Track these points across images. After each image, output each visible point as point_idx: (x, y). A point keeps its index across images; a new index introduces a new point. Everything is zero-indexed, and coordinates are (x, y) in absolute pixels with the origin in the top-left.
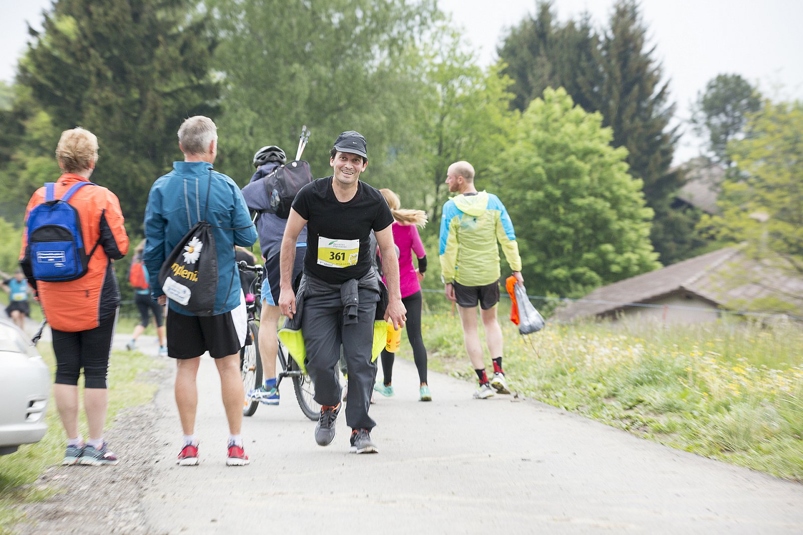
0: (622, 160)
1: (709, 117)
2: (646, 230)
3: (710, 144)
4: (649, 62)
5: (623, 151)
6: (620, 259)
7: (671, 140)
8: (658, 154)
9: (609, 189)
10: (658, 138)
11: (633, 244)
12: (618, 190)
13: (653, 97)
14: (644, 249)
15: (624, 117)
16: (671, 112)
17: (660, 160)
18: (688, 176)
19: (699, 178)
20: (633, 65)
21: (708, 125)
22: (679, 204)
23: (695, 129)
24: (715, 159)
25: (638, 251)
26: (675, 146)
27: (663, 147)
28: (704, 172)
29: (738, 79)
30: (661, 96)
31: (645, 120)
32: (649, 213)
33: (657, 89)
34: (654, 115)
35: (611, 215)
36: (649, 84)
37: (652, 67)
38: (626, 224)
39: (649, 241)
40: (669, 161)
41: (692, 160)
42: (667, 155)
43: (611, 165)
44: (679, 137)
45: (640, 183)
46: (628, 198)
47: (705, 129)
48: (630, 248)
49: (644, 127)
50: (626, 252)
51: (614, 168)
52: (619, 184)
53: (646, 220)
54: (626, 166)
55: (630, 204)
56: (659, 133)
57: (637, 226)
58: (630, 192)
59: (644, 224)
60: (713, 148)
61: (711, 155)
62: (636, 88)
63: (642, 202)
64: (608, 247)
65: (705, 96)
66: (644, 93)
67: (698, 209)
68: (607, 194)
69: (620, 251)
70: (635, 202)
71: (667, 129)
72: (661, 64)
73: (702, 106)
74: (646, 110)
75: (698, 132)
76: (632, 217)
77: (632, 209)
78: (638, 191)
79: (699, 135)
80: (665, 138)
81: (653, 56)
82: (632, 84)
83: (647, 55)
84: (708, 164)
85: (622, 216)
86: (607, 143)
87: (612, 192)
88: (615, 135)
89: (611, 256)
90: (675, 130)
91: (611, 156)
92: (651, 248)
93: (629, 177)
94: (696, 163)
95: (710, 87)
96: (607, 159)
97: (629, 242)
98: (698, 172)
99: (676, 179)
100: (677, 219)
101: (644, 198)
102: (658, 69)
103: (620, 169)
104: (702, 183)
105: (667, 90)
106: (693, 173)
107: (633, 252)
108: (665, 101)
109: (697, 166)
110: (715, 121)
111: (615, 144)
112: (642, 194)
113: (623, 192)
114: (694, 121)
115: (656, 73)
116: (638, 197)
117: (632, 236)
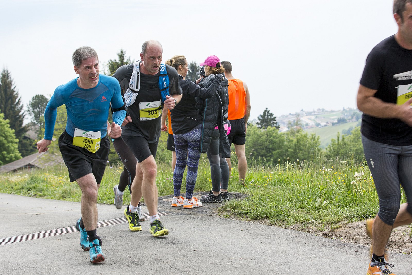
0: (8, 124)
1: (34, 109)
2: (16, 146)
3: (34, 118)
4: (14, 92)
5: (8, 121)
6: (9, 156)
7: (22, 117)
8: (18, 122)
9: (4, 133)
10: (18, 116)
11: (13, 151)
12: (7, 133)
13: (15, 103)
14: (16, 152)
15: (7, 110)
16: (21, 108)
17: (19, 124)
18: (28, 129)
19: (32, 129)
20: (9, 93)
21: (33, 112)
22: (25, 138)
23: (29, 113)
24: (36, 123)
25: (14, 153)
26: (23, 119)
27: (19, 119)
28: (33, 127)
29: (42, 96)
30: (18, 103)
31: (13, 111)
32: (17, 140)
33: (17, 101)
34: (16, 109)
35: (5, 142)
36: (14, 99)
37: (15, 93)
38: (10, 144)
39: (17, 150)
40: (22, 124)
41: (29, 123)
42: (21, 122)
43: (4, 125)
44: (24, 116)
45: (14, 131)
46: (10, 136)
47: (32, 113)
48: (12, 152)
49: (14, 113)
50: (11, 153)
51: (5, 126)
52: (7, 131)
53: (16, 143)
54: (9, 125)
55: (11, 138)
56: (18, 115)
57: (13, 145)
58: (11, 134)
59: (16, 144)
60: (35, 119)
61: (35, 121)
62: (10, 100)
63: (15, 137)
64: (5, 152)
65: (32, 102)
66: (13, 102)
67: (32, 139)
68: (3, 135)
69: (8, 153)
70: (13, 137)
71: (21, 113)
72: (18, 92)
73: (31, 106)
74: (13, 107)
75: (30, 114)
76: (12, 142)
77: (12, 140)
78: (13, 133)
79: (30, 115)
80: (20, 116)
81: (15, 90)
82: (9, 99)
83: (13, 90)
84: (34, 124)
85: (8, 142)
86: (2, 118)
87: (5, 134)
88: (5, 116)
89: (6, 155)
90: (23, 113)
91: (4, 122)
92: (18, 152)
93: (10, 129)
94: (30, 124)
95: (33, 99)
96: (3, 123)
97: (11, 150)
98: (31, 127)
99: (25, 130)
100: (25, 143)
101: (15, 136)
102: (17, 94)
103: (7, 126)
104: (32, 131)
105: (20, 101)
106: (30, 128)
107: (13, 153)
108: (19, 104)
109: (31, 125)
110: (35, 110)
111: (5, 118)
112: (14, 134)
113: (9, 134)
114: (29, 111)
115: (16, 95)
116: (13, 135)
117: (12, 148)
